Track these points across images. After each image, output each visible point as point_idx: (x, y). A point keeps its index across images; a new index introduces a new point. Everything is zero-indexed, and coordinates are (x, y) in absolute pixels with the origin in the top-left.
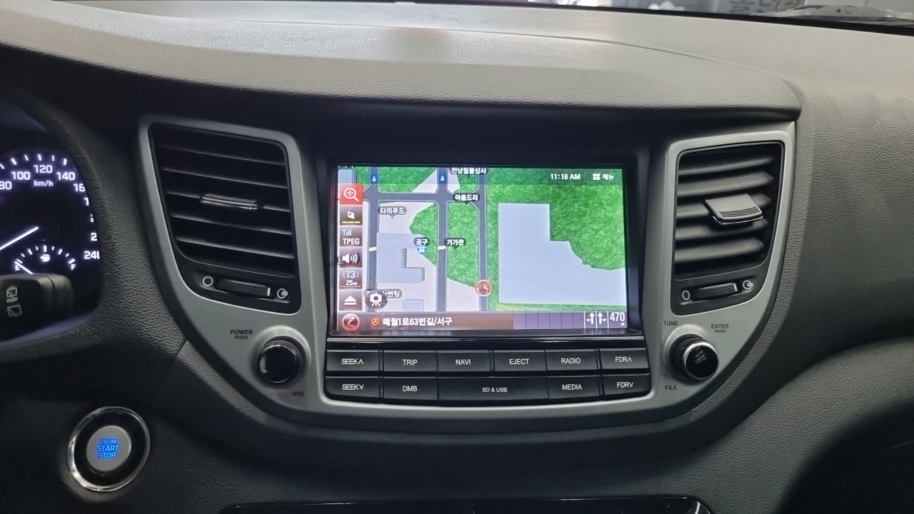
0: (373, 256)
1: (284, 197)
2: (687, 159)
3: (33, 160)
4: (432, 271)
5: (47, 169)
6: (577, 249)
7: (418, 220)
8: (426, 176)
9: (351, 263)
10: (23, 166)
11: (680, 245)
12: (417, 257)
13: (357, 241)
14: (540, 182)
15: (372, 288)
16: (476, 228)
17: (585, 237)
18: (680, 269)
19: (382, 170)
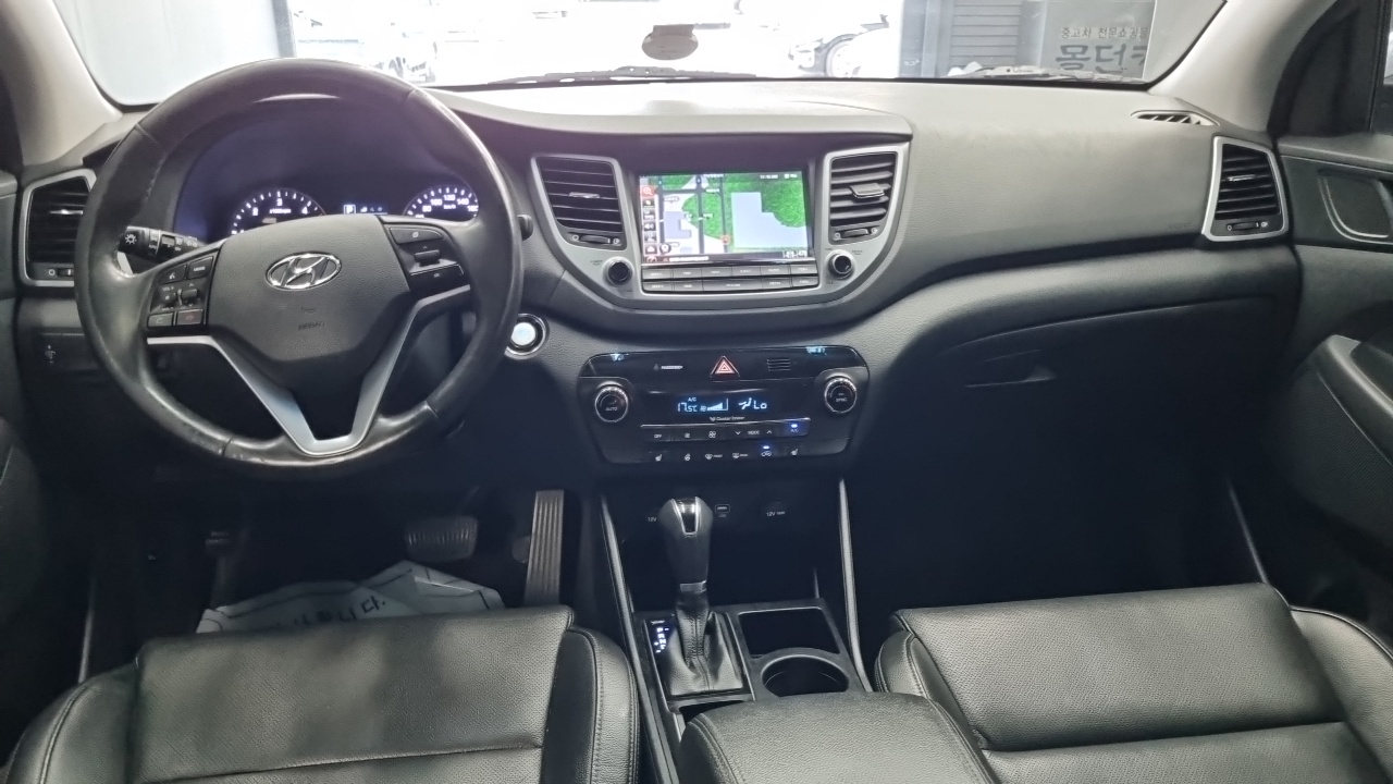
0: (662, 225)
1: (614, 192)
2: (836, 163)
3: (444, 192)
4: (695, 231)
5: (451, 197)
6: (778, 216)
7: (686, 204)
8: (689, 179)
9: (650, 229)
10: (438, 196)
11: (834, 210)
12: (686, 224)
13: (652, 217)
14: (754, 180)
15: (662, 241)
16: (719, 208)
17: (782, 210)
18: (833, 223)
19: (664, 177)
